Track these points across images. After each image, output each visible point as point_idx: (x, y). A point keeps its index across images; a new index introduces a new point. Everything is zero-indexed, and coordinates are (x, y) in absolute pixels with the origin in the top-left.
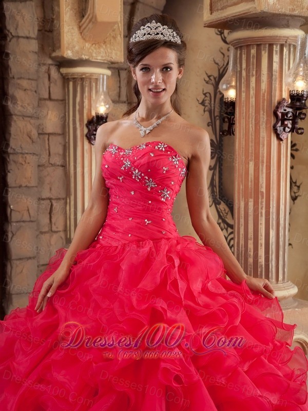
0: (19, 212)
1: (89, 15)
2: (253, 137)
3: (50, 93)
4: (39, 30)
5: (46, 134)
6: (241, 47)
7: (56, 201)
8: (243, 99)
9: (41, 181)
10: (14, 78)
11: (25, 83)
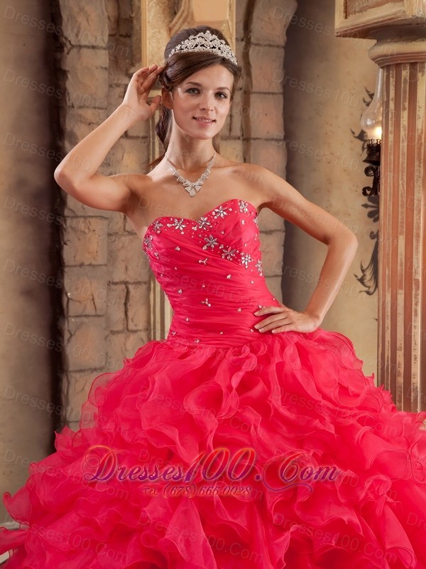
0: (79, 302)
1: (183, 12)
2: (405, 199)
4: (110, 35)
7: (134, 286)
8: (390, 144)
9: (112, 256)
10: (73, 107)
11: (89, 114)
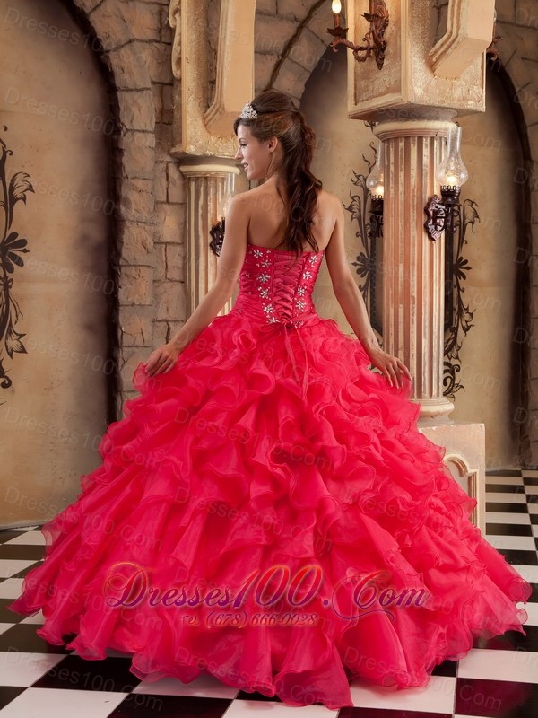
0: (131, 335)
2: (403, 237)
3: (167, 195)
4: (156, 123)
5: (163, 243)
6: (388, 140)
8: (391, 198)
10: (127, 178)
11: (140, 184)
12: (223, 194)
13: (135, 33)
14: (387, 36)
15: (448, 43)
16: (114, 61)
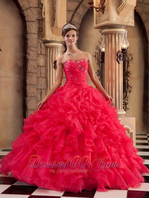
0: (30, 93)
1: (55, 26)
2: (110, 62)
3: (41, 52)
4: (38, 31)
5: (40, 66)
6: (106, 34)
7: (43, 90)
9: (38, 83)
10: (29, 47)
11: (33, 49)
12: (57, 52)
13: (31, 5)
14: (105, 4)
15: (123, 6)
16: (25, 13)
